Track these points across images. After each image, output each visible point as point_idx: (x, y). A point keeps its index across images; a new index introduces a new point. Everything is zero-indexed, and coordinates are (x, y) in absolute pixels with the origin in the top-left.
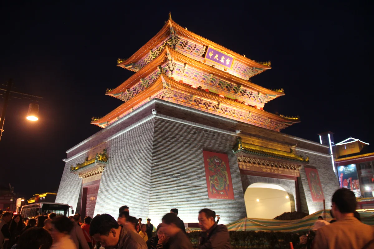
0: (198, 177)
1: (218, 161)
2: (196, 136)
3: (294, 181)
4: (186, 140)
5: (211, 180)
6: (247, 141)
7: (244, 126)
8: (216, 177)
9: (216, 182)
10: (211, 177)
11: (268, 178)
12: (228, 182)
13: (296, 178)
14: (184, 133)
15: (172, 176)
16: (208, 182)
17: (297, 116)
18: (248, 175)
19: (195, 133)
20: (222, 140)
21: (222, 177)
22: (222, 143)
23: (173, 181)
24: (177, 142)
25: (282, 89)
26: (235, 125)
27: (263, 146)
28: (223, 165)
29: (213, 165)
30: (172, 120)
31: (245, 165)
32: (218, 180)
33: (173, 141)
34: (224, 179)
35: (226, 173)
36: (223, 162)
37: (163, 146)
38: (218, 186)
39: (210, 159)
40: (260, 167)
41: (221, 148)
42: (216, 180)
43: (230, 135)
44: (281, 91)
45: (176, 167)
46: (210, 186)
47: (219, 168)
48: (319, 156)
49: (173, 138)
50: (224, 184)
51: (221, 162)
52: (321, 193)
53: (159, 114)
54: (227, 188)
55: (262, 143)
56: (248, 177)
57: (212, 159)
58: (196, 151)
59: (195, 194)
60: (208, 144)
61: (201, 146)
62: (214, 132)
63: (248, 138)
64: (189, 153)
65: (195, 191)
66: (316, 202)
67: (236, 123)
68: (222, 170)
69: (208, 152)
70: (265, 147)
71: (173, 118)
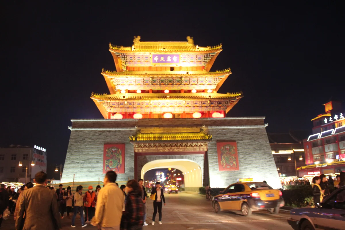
0: (97, 161)
1: (115, 150)
2: (100, 136)
3: (203, 155)
4: (92, 140)
5: (107, 162)
6: (147, 131)
7: (146, 121)
8: (111, 160)
9: (110, 163)
10: (107, 160)
11: (168, 156)
12: (121, 163)
13: (205, 153)
14: (91, 136)
15: (78, 163)
16: (104, 163)
17: (241, 92)
18: (146, 156)
19: (100, 134)
20: (122, 135)
21: (116, 159)
22: (122, 137)
23: (78, 165)
24: (85, 142)
25: (229, 69)
26: (137, 122)
27: (165, 132)
28: (119, 152)
29: (110, 153)
30: (83, 130)
31: (141, 149)
32: (113, 162)
33: (83, 142)
34: (118, 161)
35: (121, 157)
36: (120, 150)
37: (75, 146)
38: (111, 166)
39: (109, 149)
40: (157, 149)
41: (120, 141)
42: (111, 162)
43: (131, 130)
44: (228, 71)
45: (82, 157)
46: (105, 165)
47: (115, 154)
48: (245, 129)
49: (83, 140)
50: (117, 164)
51: (118, 150)
52: (234, 163)
53: (73, 128)
54: (119, 166)
55: (164, 130)
56: (147, 157)
57: (110, 149)
58: (98, 145)
59: (93, 172)
60: (109, 140)
61: (103, 142)
62: (116, 131)
63: (148, 129)
64: (93, 148)
65: (93, 170)
66: (224, 171)
67: (138, 120)
68: (117, 155)
69: (108, 145)
70: (168, 132)
71: (83, 128)
